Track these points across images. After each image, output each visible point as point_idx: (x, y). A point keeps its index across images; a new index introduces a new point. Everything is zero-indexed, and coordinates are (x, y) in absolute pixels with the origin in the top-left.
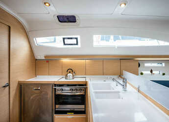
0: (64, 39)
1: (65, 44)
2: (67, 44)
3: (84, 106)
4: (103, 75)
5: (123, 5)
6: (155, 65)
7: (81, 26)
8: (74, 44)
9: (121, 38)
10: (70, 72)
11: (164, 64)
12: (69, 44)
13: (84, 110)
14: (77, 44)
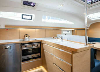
0: (23, 15)
1: (22, 18)
2: (25, 19)
3: (40, 53)
4: (46, 37)
5: (62, 6)
6: (66, 32)
7: (36, 9)
8: (30, 19)
9: (51, 18)
10: (26, 36)
11: (70, 32)
12: (26, 19)
13: (40, 56)
14: (31, 19)
